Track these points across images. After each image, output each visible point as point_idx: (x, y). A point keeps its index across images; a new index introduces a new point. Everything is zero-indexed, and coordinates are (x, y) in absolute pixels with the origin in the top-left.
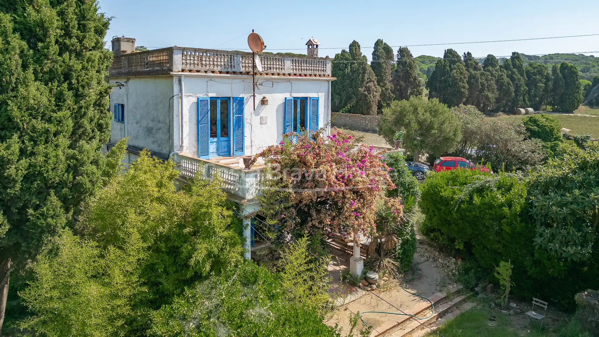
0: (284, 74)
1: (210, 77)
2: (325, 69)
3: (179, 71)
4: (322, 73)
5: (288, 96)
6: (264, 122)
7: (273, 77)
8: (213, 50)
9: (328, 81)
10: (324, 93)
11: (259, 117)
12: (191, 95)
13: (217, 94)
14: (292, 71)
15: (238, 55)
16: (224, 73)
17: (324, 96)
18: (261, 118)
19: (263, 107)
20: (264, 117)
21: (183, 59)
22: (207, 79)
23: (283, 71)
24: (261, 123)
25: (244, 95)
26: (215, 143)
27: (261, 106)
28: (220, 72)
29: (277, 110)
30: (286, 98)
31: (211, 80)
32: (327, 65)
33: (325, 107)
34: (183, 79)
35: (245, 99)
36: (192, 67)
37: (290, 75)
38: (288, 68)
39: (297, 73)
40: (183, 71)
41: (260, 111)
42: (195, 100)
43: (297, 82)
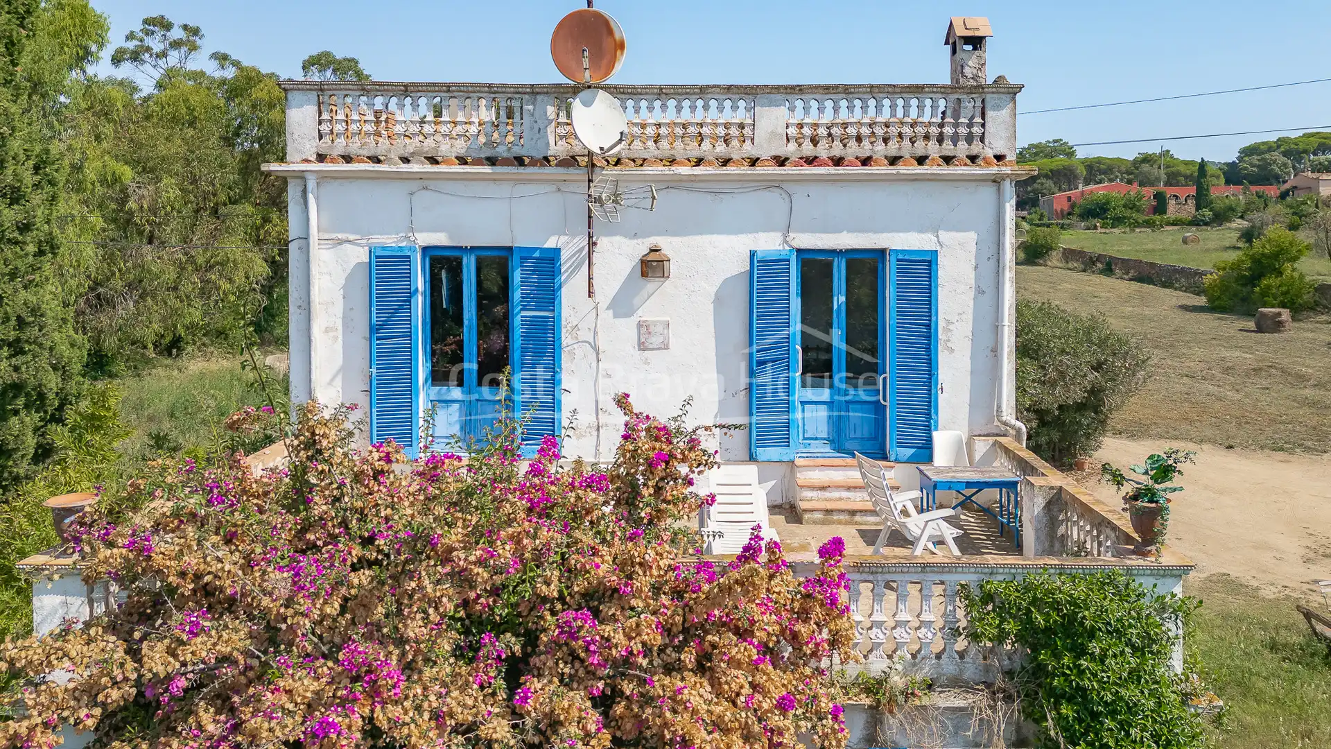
0: (754, 162)
1: (420, 177)
2: (976, 130)
3: (307, 161)
4: (962, 149)
5: (770, 243)
6: (655, 340)
7: (698, 171)
8: (434, 84)
9: (997, 181)
10: (972, 236)
11: (633, 321)
12: (351, 237)
13: (451, 237)
14: (792, 147)
15: (539, 98)
16: (477, 162)
17: (973, 248)
18: (640, 325)
19: (651, 285)
20: (655, 323)
21: (320, 123)
22: (414, 185)
23: (749, 150)
24: (642, 346)
25: (564, 239)
26: (456, 406)
27: (642, 281)
28: (462, 161)
29: (719, 300)
30: (752, 254)
31: (425, 188)
32: (990, 114)
33: (980, 291)
34: (311, 184)
35: (564, 255)
36: (355, 147)
37: (781, 161)
38: (773, 135)
39: (823, 151)
40: (321, 158)
41: (636, 301)
42: (360, 255)
43: (815, 190)
